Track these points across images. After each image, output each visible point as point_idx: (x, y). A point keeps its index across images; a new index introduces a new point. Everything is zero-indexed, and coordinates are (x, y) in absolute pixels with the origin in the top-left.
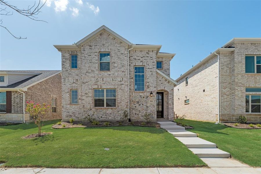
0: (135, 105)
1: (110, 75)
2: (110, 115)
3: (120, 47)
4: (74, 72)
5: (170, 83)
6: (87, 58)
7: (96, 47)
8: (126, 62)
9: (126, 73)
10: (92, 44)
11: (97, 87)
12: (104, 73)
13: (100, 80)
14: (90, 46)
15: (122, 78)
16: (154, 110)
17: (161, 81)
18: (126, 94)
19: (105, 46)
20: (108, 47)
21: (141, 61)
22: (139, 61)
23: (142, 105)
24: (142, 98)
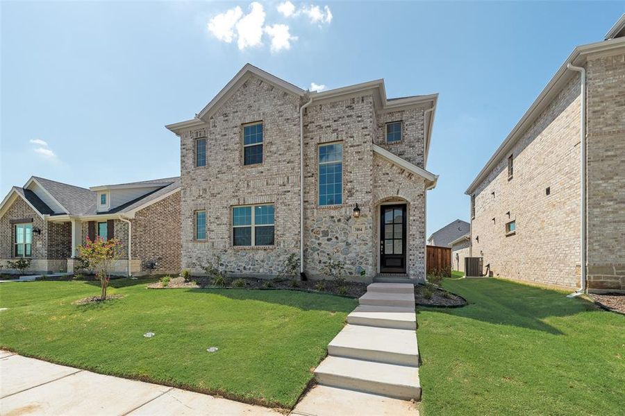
0: (319, 239)
1: (262, 172)
2: (262, 264)
3: (283, 104)
4: (200, 175)
5: (413, 178)
6: (220, 140)
7: (236, 114)
8: (296, 139)
9: (296, 164)
10: (228, 110)
11: (237, 201)
12: (249, 170)
13: (243, 185)
14: (225, 115)
15: (286, 178)
16: (365, 253)
17: (388, 174)
18: (296, 215)
19: (252, 108)
20: (259, 109)
21: (335, 131)
22: (330, 130)
23: (334, 240)
24: (334, 221)
